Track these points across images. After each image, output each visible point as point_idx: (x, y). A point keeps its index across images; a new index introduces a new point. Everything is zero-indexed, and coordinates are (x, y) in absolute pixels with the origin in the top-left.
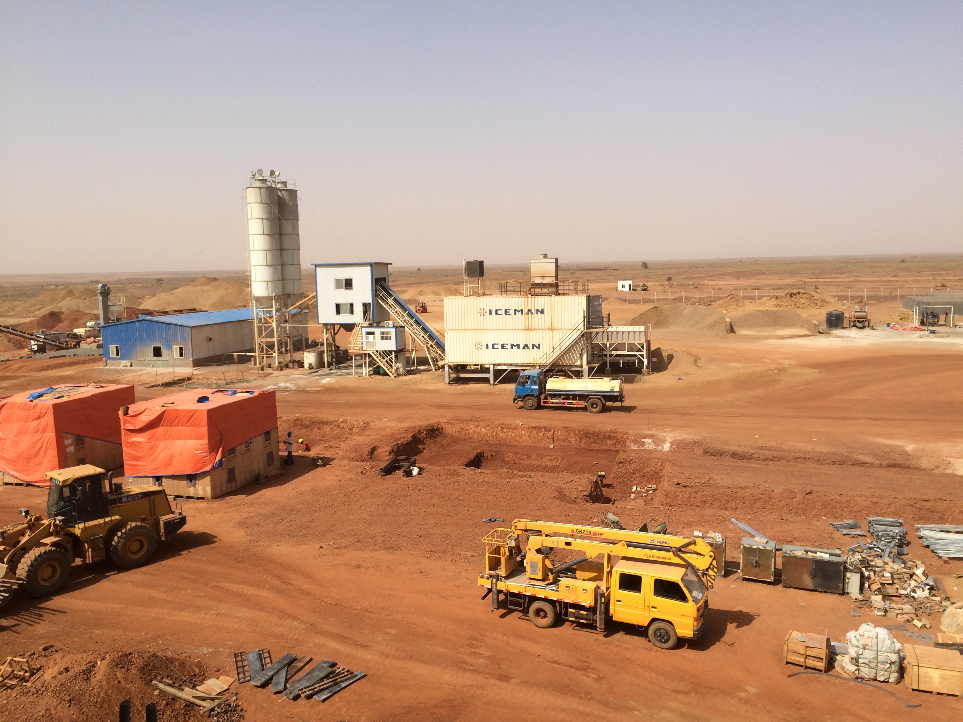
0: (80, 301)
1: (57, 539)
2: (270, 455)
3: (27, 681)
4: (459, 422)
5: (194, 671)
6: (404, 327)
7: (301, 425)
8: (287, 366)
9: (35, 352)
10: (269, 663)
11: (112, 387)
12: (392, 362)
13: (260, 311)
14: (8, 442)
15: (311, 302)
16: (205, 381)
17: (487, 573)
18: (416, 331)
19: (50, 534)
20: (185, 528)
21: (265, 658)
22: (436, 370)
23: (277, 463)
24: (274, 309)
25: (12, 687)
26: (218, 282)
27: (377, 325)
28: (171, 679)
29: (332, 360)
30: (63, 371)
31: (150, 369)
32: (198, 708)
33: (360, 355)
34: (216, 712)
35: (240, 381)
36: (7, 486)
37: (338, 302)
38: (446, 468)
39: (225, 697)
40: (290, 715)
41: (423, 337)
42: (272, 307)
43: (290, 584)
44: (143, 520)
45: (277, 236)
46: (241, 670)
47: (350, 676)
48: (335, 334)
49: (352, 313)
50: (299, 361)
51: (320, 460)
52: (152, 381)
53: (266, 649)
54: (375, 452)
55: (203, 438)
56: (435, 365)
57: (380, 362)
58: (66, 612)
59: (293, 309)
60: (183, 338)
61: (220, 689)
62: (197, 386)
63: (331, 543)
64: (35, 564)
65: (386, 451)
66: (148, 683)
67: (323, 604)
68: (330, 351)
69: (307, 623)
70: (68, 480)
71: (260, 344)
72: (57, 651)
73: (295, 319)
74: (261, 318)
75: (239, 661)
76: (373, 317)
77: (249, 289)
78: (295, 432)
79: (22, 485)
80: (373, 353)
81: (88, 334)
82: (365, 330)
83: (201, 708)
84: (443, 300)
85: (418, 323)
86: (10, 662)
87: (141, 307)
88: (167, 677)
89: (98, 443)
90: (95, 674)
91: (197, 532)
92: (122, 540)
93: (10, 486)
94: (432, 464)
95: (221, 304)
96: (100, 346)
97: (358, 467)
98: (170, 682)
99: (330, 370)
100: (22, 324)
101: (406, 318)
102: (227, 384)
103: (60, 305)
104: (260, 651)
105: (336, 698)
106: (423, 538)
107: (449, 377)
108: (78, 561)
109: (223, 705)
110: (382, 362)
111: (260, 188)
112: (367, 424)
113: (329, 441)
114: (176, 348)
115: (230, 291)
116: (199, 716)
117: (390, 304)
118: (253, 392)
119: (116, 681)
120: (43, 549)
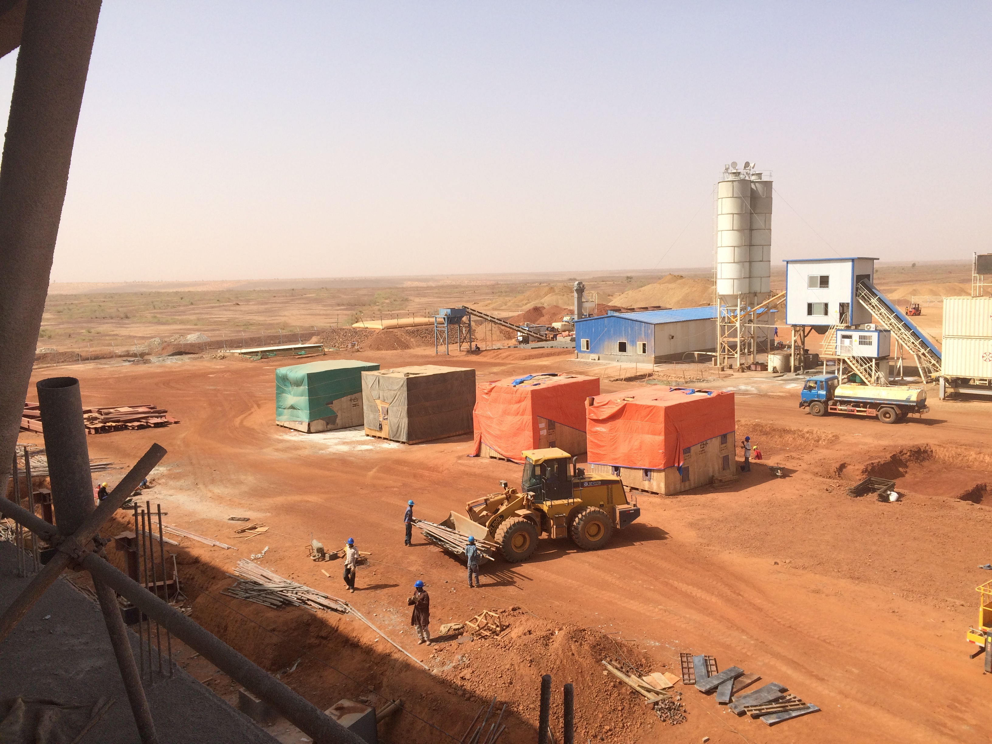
0: (559, 297)
1: (528, 512)
2: (726, 459)
3: (497, 635)
4: (954, 446)
5: (641, 661)
6: (889, 331)
7: (761, 431)
8: (749, 368)
9: (520, 342)
10: (714, 671)
11: (581, 378)
12: (871, 370)
13: (724, 310)
14: (495, 420)
15: (780, 301)
16: (665, 378)
17: (980, 628)
18: (904, 336)
19: (523, 507)
20: (638, 520)
21: (710, 665)
22: (927, 383)
23: (733, 468)
24: (738, 308)
25: (485, 637)
26: (683, 280)
27: (856, 328)
28: (619, 663)
29: (800, 364)
30: (541, 361)
31: (615, 364)
32: (643, 697)
33: (834, 360)
34: (660, 707)
35: (699, 380)
36: (492, 459)
37: (810, 302)
38: (934, 498)
39: (669, 694)
40: (733, 730)
41: (913, 343)
42: (737, 306)
43: (740, 595)
44: (601, 506)
45: (747, 232)
46: (686, 671)
47: (802, 706)
48: (805, 337)
49: (826, 313)
50: (762, 364)
51: (779, 471)
52: (616, 375)
53: (712, 656)
54: (844, 470)
55: (660, 434)
56: (926, 376)
57: (857, 369)
58: (532, 580)
59: (759, 309)
60: (647, 335)
61: (665, 684)
62: (657, 383)
63: (788, 561)
64: (510, 531)
65: (858, 469)
66: (599, 661)
67: (775, 623)
68: (798, 354)
69: (757, 640)
70: (540, 459)
71: (721, 344)
72: (523, 613)
73: (760, 319)
74: (724, 317)
75: (685, 662)
76: (852, 319)
77: (714, 287)
78: (754, 437)
79: (503, 459)
80: (848, 359)
81: (564, 328)
82: (840, 333)
83: (646, 698)
84: (942, 301)
85: (907, 327)
86: (485, 615)
87: (610, 304)
88: (616, 660)
89: (566, 429)
90: (553, 641)
91: (649, 526)
92: (582, 522)
93: (495, 460)
94: (916, 491)
95: (685, 302)
96: (573, 340)
97: (823, 483)
98: (619, 666)
99: (796, 375)
100: (512, 317)
101: (893, 321)
102: (686, 382)
103: (543, 301)
104: (706, 656)
105: (784, 725)
106: (898, 574)
107: (945, 392)
108: (544, 535)
109: (667, 701)
110: (859, 370)
111: (733, 181)
112: (836, 437)
113: (791, 451)
114: (640, 344)
115: (695, 289)
116: (644, 706)
117: (873, 304)
118: (711, 393)
119: (570, 653)
120: (516, 519)
